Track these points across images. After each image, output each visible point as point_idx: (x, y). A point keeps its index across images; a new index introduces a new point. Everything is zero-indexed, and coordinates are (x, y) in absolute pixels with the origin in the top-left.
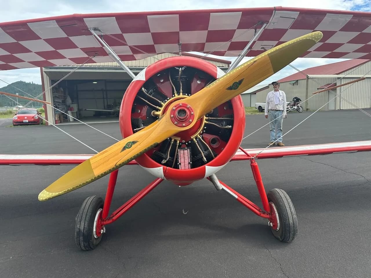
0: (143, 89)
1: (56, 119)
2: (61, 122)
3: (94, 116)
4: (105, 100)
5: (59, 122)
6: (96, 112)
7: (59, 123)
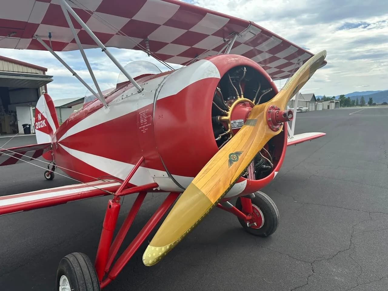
0: (218, 88)
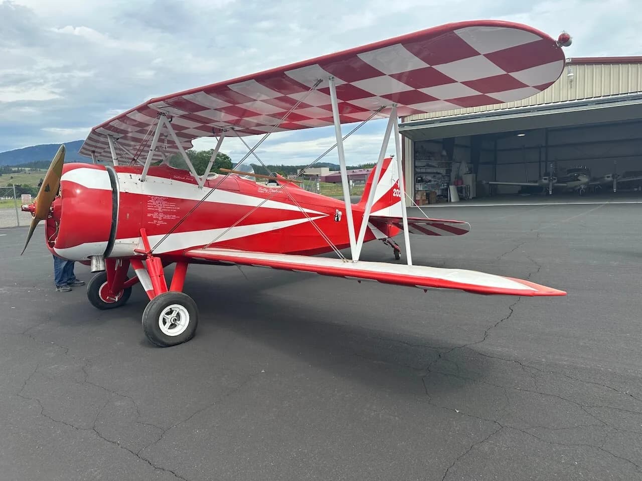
1: (417, 199)
2: (429, 203)
3: (520, 192)
4: (543, 164)
5: (427, 202)
6: (522, 186)
7: (427, 204)
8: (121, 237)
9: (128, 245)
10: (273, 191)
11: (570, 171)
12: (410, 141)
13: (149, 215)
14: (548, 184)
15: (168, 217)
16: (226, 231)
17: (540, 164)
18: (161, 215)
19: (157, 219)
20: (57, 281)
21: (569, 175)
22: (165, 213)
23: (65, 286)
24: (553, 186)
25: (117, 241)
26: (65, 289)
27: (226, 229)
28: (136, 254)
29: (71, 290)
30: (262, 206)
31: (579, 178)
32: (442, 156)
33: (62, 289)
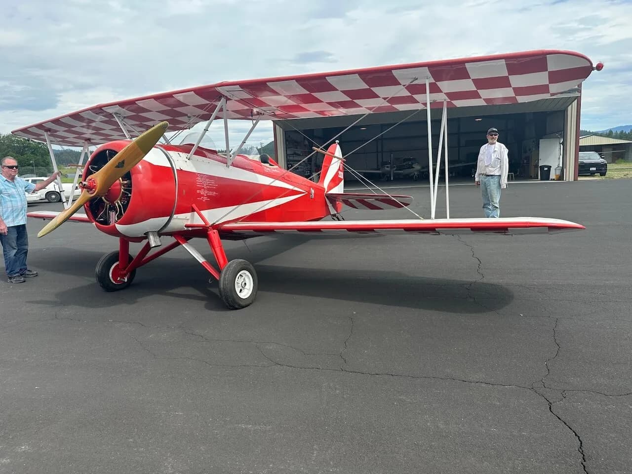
8: (178, 212)
9: (181, 221)
10: (273, 170)
11: (405, 160)
12: (281, 129)
13: (198, 191)
14: (390, 172)
15: (210, 193)
16: (235, 208)
17: (377, 154)
18: (206, 192)
19: (203, 196)
20: (8, 271)
21: (405, 164)
22: (209, 190)
23: (18, 276)
24: (394, 173)
25: (175, 216)
26: (18, 279)
27: (237, 206)
28: (186, 229)
29: (24, 282)
30: (272, 185)
31: (413, 166)
32: (305, 145)
33: (15, 280)
